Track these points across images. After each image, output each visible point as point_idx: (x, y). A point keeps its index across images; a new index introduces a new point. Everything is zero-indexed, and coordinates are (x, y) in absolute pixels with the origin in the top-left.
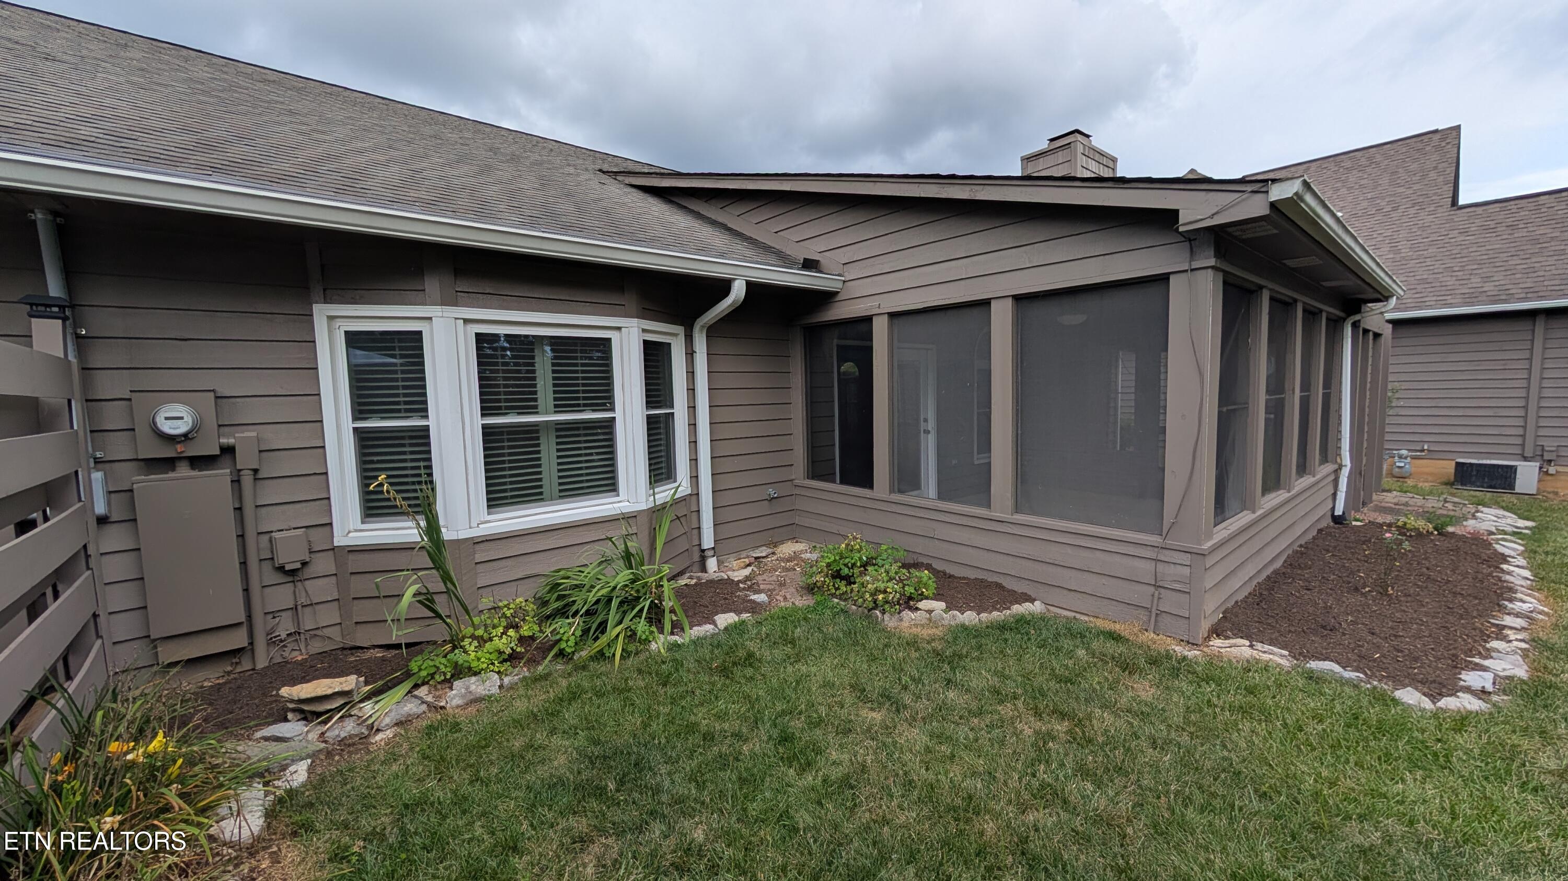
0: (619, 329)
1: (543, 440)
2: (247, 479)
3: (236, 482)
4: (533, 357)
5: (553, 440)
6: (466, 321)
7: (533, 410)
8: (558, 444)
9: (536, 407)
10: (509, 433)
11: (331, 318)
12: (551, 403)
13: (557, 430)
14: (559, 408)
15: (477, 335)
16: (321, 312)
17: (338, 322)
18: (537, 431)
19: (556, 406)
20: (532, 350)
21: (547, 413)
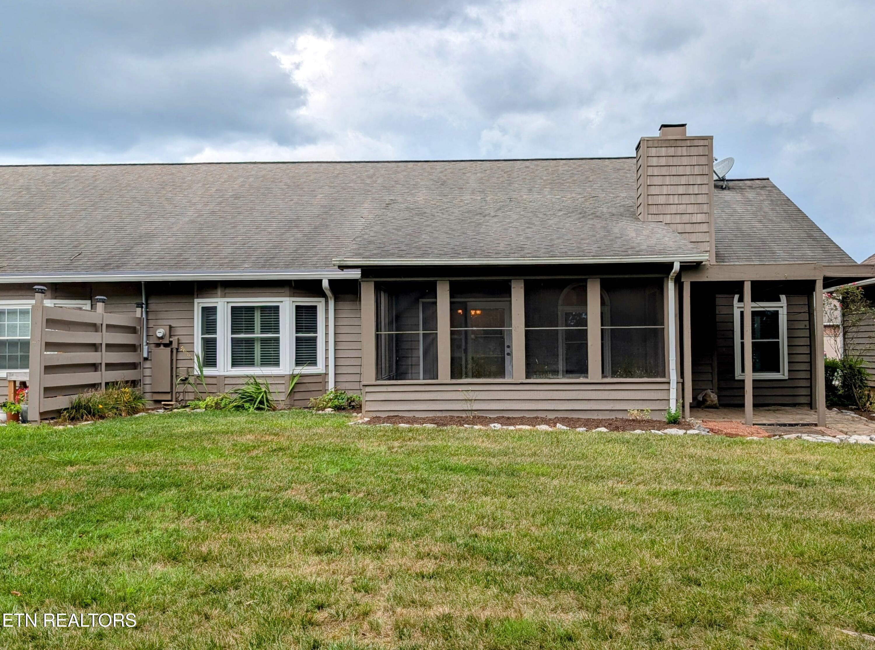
0: (282, 302)
1: (256, 344)
2: (175, 351)
3: (172, 352)
4: (254, 314)
5: (259, 345)
6: (228, 302)
7: (253, 332)
8: (261, 346)
9: (254, 332)
10: (245, 341)
11: (199, 303)
12: (259, 330)
13: (261, 341)
14: (262, 332)
15: (232, 307)
16: (196, 301)
17: (200, 304)
18: (254, 341)
19: (261, 332)
20: (254, 311)
21: (257, 334)
